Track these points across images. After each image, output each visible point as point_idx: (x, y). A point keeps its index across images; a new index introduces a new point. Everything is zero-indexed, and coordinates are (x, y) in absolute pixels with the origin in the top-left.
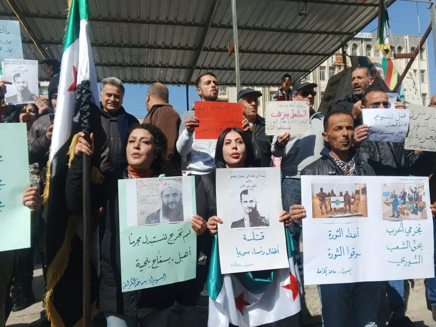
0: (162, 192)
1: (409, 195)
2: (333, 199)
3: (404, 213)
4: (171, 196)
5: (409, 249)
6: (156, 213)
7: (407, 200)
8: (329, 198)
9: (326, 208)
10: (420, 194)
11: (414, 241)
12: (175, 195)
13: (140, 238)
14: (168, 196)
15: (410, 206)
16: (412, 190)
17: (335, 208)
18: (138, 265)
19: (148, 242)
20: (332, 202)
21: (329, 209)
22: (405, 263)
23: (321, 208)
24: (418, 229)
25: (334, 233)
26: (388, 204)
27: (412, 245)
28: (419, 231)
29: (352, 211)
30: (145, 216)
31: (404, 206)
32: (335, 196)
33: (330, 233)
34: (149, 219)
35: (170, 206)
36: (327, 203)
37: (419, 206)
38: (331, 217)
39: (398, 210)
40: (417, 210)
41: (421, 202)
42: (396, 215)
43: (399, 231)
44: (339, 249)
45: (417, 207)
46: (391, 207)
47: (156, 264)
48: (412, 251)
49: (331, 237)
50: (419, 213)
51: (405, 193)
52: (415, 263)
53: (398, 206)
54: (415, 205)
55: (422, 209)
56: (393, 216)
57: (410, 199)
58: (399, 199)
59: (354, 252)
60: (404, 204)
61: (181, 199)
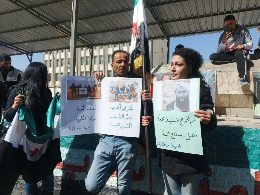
0: (176, 90)
1: (127, 88)
2: (80, 89)
3: (122, 99)
4: (181, 93)
5: (123, 119)
6: (172, 103)
7: (125, 91)
8: (78, 89)
9: (76, 94)
10: (134, 88)
11: (127, 114)
12: (184, 92)
13: (164, 118)
14: (179, 92)
15: (126, 94)
16: (129, 86)
17: (81, 94)
18: (163, 134)
19: (168, 121)
20: (80, 91)
21: (77, 94)
22: (120, 127)
23: (73, 94)
24: (130, 108)
25: (80, 108)
26: (113, 93)
27: (125, 117)
28: (130, 109)
29: (92, 96)
30: (166, 105)
31: (123, 94)
32: (82, 87)
33: (78, 108)
34: (168, 107)
35: (180, 99)
36: (77, 91)
37: (133, 95)
38: (79, 99)
39: (119, 96)
40: (131, 97)
41: (134, 93)
42: (117, 99)
43: (118, 108)
44: (83, 117)
45: (131, 95)
46: (114, 95)
47: (173, 137)
48: (125, 120)
49: (78, 110)
50: (132, 99)
51: (124, 87)
52: (126, 127)
53: (119, 94)
54: (130, 94)
55: (135, 96)
56: (115, 99)
57: (128, 91)
58: (120, 90)
59: (92, 118)
60: (123, 93)
61: (188, 95)
